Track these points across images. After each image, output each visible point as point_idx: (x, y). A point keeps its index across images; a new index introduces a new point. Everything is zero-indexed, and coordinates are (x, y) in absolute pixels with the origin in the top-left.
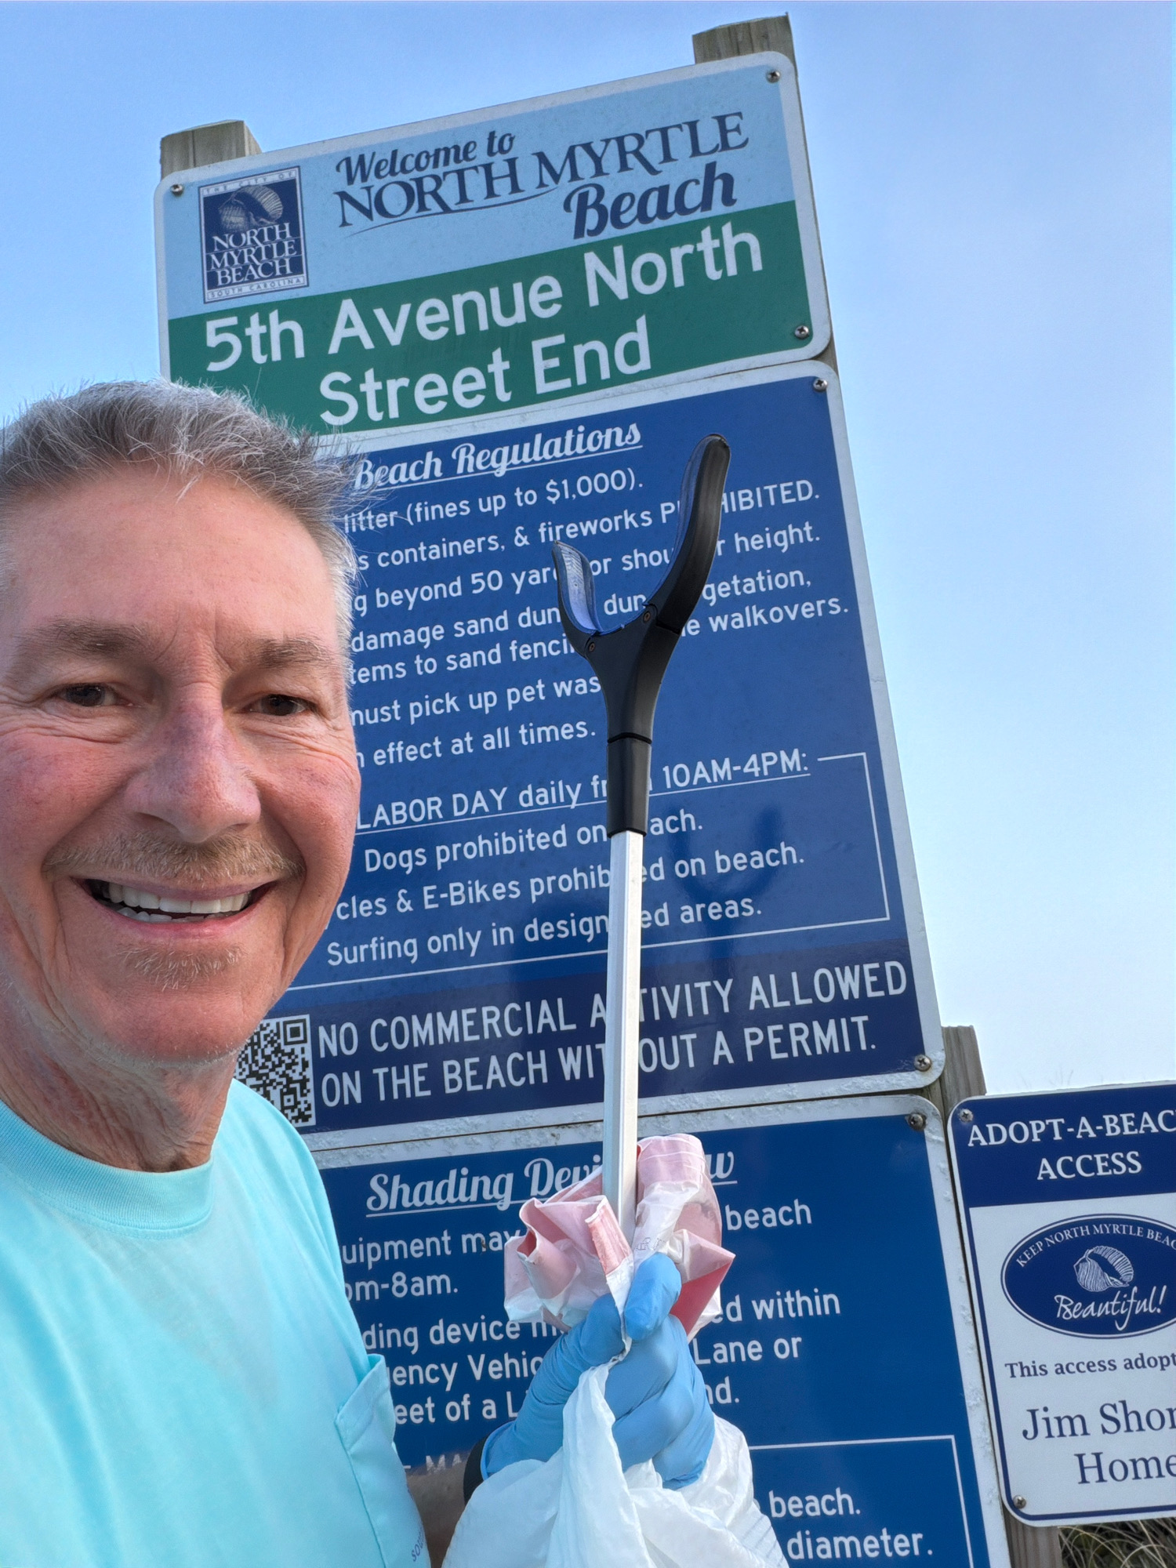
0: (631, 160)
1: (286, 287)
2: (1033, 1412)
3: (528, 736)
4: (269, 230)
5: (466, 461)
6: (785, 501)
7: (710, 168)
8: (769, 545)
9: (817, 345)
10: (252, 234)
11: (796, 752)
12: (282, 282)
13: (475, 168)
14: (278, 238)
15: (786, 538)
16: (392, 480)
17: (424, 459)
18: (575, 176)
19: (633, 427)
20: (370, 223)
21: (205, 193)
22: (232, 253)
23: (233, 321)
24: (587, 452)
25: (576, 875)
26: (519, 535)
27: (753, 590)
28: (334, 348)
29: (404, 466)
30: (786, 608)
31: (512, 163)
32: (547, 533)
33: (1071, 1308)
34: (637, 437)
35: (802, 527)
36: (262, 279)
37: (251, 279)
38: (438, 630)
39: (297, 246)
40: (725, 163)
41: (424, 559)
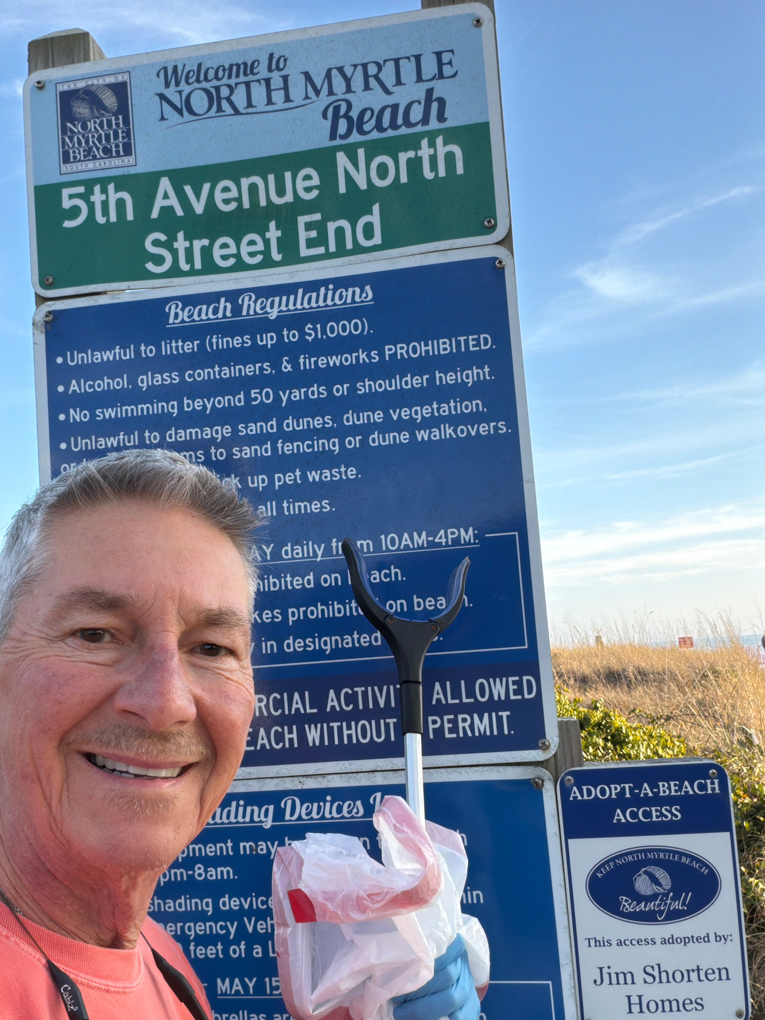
0: (373, 82)
1: (118, 166)
2: (601, 969)
3: (288, 508)
4: (107, 120)
5: (249, 306)
6: (472, 349)
7: (430, 92)
8: (459, 381)
9: (499, 234)
10: (95, 123)
11: (471, 529)
12: (116, 162)
13: (259, 81)
14: (114, 127)
15: (471, 376)
16: (196, 317)
17: (219, 303)
18: (331, 93)
19: (368, 288)
20: (181, 120)
21: (61, 88)
22: (80, 137)
23: (81, 189)
24: (335, 305)
25: (320, 608)
26: (285, 363)
27: (447, 413)
28: (155, 214)
29: (204, 307)
30: (469, 426)
31: (285, 78)
32: (305, 363)
33: (630, 905)
34: (370, 296)
35: (482, 368)
36: (102, 158)
37: (95, 158)
38: (227, 429)
39: (128, 134)
40: (441, 89)
41: (218, 377)
